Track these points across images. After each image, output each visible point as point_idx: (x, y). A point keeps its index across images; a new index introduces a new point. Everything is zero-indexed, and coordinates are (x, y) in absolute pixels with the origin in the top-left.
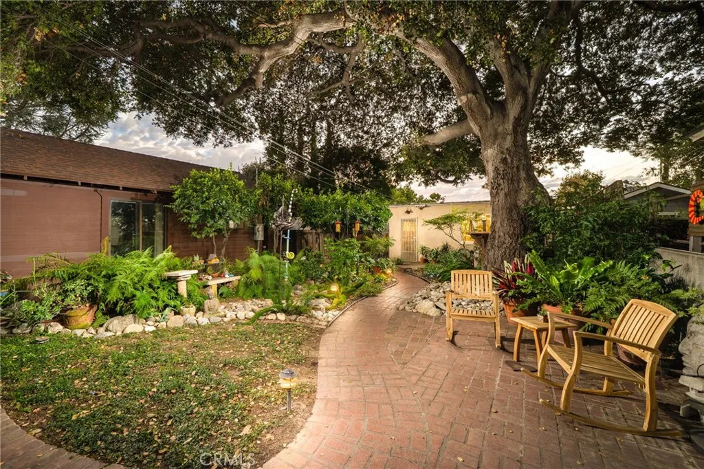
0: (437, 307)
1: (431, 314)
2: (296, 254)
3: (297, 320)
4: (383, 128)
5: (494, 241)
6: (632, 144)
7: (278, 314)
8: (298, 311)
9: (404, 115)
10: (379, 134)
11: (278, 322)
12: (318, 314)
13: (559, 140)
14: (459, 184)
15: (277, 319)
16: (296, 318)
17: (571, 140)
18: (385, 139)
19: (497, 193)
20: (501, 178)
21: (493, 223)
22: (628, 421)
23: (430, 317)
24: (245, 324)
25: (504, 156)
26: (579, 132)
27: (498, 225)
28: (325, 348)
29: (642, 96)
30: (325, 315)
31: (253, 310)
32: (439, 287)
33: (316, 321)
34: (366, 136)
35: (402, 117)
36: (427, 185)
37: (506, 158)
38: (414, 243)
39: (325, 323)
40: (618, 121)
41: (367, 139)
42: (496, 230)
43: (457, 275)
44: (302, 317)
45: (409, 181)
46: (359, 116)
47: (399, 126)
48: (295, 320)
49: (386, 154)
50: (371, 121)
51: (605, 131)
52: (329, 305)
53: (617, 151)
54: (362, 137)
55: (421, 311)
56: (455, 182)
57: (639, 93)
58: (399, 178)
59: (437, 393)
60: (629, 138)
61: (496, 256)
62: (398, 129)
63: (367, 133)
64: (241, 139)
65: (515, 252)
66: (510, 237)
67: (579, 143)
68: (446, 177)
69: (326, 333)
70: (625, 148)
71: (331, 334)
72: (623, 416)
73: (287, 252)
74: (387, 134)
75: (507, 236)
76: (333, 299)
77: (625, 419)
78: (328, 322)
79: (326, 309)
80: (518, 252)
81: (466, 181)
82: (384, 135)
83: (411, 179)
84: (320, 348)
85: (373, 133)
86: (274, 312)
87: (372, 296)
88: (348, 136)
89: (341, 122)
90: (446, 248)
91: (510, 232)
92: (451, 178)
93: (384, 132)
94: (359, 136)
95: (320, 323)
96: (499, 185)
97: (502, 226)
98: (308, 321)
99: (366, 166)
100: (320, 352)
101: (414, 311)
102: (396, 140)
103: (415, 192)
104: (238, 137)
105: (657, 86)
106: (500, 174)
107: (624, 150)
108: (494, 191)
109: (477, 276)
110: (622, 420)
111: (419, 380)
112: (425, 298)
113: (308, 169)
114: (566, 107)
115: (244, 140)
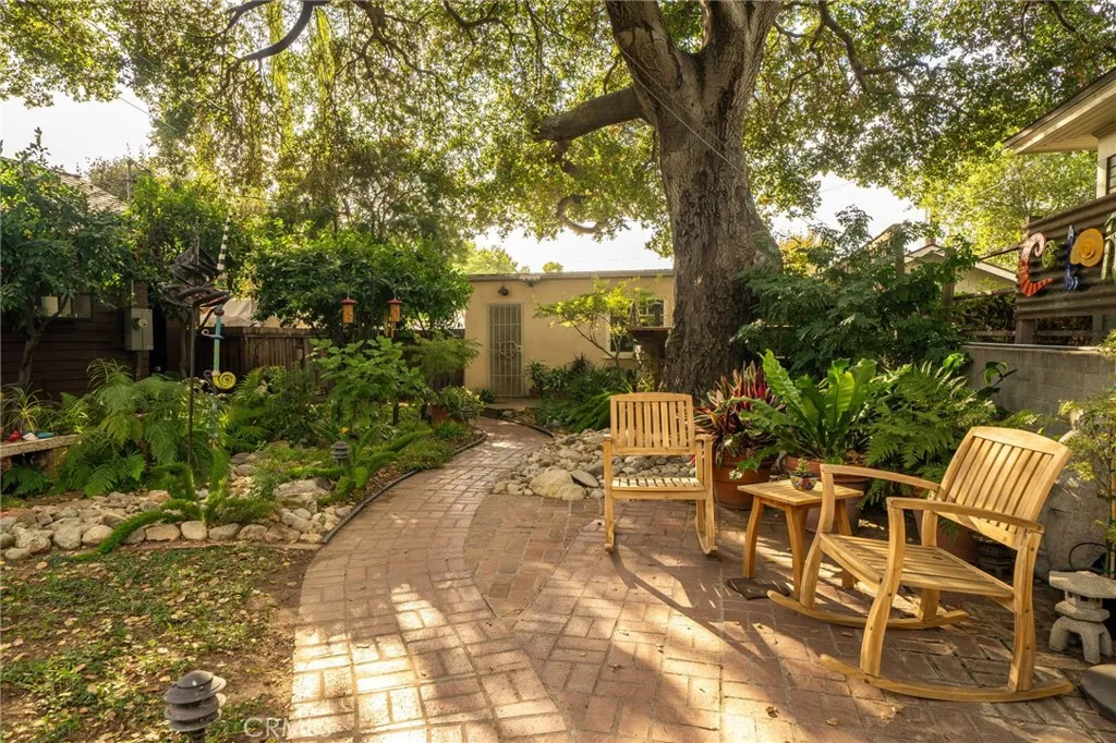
0: (576, 481)
1: (565, 497)
2: (240, 379)
3: (241, 536)
4: (450, 103)
5: (682, 341)
6: (894, 174)
7: (185, 526)
8: (243, 515)
9: (496, 77)
10: (440, 115)
11: (185, 544)
12: (300, 517)
13: (783, 156)
14: (604, 237)
15: (181, 537)
16: (238, 532)
17: (804, 159)
18: (454, 128)
19: (687, 243)
20: (696, 214)
21: (680, 307)
22: (975, 675)
23: (562, 503)
24: (79, 561)
25: (701, 169)
26: (814, 145)
27: (690, 309)
28: (315, 598)
29: (916, 86)
30: (317, 516)
31: (107, 522)
32: (573, 442)
33: (293, 534)
34: (409, 120)
35: (492, 82)
36: (540, 236)
37: (704, 174)
38: (517, 356)
39: (317, 537)
40: (878, 130)
41: (415, 126)
42: (686, 318)
43: (622, 405)
44: (253, 527)
45: (505, 225)
46: (394, 71)
47: (485, 101)
48: (234, 537)
49: (457, 163)
50: (424, 85)
51: (857, 146)
52: (324, 493)
53: (874, 185)
54: (402, 121)
55: (543, 492)
56: (596, 231)
57: (910, 80)
58: (483, 220)
59: (599, 674)
60: (892, 163)
61: (685, 372)
62: (482, 108)
63: (412, 111)
64: (82, 90)
65: (721, 361)
66: (711, 332)
67: (815, 168)
68: (580, 221)
69: (319, 561)
70: (886, 181)
71: (331, 563)
72: (963, 665)
73: (216, 373)
74: (460, 117)
75: (706, 330)
76: (336, 480)
77: (969, 672)
78: (325, 533)
79: (319, 503)
80: (726, 362)
81: (617, 232)
82: (453, 120)
83: (510, 221)
84: (303, 600)
85: (428, 114)
86: (174, 521)
87: (431, 469)
88: (369, 113)
89: (351, 80)
90: (580, 365)
91: (713, 323)
92: (589, 224)
93: (452, 112)
94: (394, 115)
95: (303, 537)
96: (692, 226)
97: (697, 310)
98: (271, 534)
99: (413, 187)
100: (301, 610)
101: (528, 492)
102: (478, 133)
103: (514, 260)
104: (72, 82)
105: (938, 68)
106: (693, 205)
107: (884, 185)
108: (683, 241)
109: (664, 406)
110: (965, 674)
111: (554, 648)
112: (547, 465)
113: (270, 183)
114: (794, 97)
115: (88, 93)
